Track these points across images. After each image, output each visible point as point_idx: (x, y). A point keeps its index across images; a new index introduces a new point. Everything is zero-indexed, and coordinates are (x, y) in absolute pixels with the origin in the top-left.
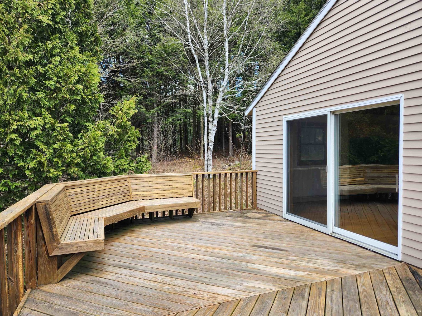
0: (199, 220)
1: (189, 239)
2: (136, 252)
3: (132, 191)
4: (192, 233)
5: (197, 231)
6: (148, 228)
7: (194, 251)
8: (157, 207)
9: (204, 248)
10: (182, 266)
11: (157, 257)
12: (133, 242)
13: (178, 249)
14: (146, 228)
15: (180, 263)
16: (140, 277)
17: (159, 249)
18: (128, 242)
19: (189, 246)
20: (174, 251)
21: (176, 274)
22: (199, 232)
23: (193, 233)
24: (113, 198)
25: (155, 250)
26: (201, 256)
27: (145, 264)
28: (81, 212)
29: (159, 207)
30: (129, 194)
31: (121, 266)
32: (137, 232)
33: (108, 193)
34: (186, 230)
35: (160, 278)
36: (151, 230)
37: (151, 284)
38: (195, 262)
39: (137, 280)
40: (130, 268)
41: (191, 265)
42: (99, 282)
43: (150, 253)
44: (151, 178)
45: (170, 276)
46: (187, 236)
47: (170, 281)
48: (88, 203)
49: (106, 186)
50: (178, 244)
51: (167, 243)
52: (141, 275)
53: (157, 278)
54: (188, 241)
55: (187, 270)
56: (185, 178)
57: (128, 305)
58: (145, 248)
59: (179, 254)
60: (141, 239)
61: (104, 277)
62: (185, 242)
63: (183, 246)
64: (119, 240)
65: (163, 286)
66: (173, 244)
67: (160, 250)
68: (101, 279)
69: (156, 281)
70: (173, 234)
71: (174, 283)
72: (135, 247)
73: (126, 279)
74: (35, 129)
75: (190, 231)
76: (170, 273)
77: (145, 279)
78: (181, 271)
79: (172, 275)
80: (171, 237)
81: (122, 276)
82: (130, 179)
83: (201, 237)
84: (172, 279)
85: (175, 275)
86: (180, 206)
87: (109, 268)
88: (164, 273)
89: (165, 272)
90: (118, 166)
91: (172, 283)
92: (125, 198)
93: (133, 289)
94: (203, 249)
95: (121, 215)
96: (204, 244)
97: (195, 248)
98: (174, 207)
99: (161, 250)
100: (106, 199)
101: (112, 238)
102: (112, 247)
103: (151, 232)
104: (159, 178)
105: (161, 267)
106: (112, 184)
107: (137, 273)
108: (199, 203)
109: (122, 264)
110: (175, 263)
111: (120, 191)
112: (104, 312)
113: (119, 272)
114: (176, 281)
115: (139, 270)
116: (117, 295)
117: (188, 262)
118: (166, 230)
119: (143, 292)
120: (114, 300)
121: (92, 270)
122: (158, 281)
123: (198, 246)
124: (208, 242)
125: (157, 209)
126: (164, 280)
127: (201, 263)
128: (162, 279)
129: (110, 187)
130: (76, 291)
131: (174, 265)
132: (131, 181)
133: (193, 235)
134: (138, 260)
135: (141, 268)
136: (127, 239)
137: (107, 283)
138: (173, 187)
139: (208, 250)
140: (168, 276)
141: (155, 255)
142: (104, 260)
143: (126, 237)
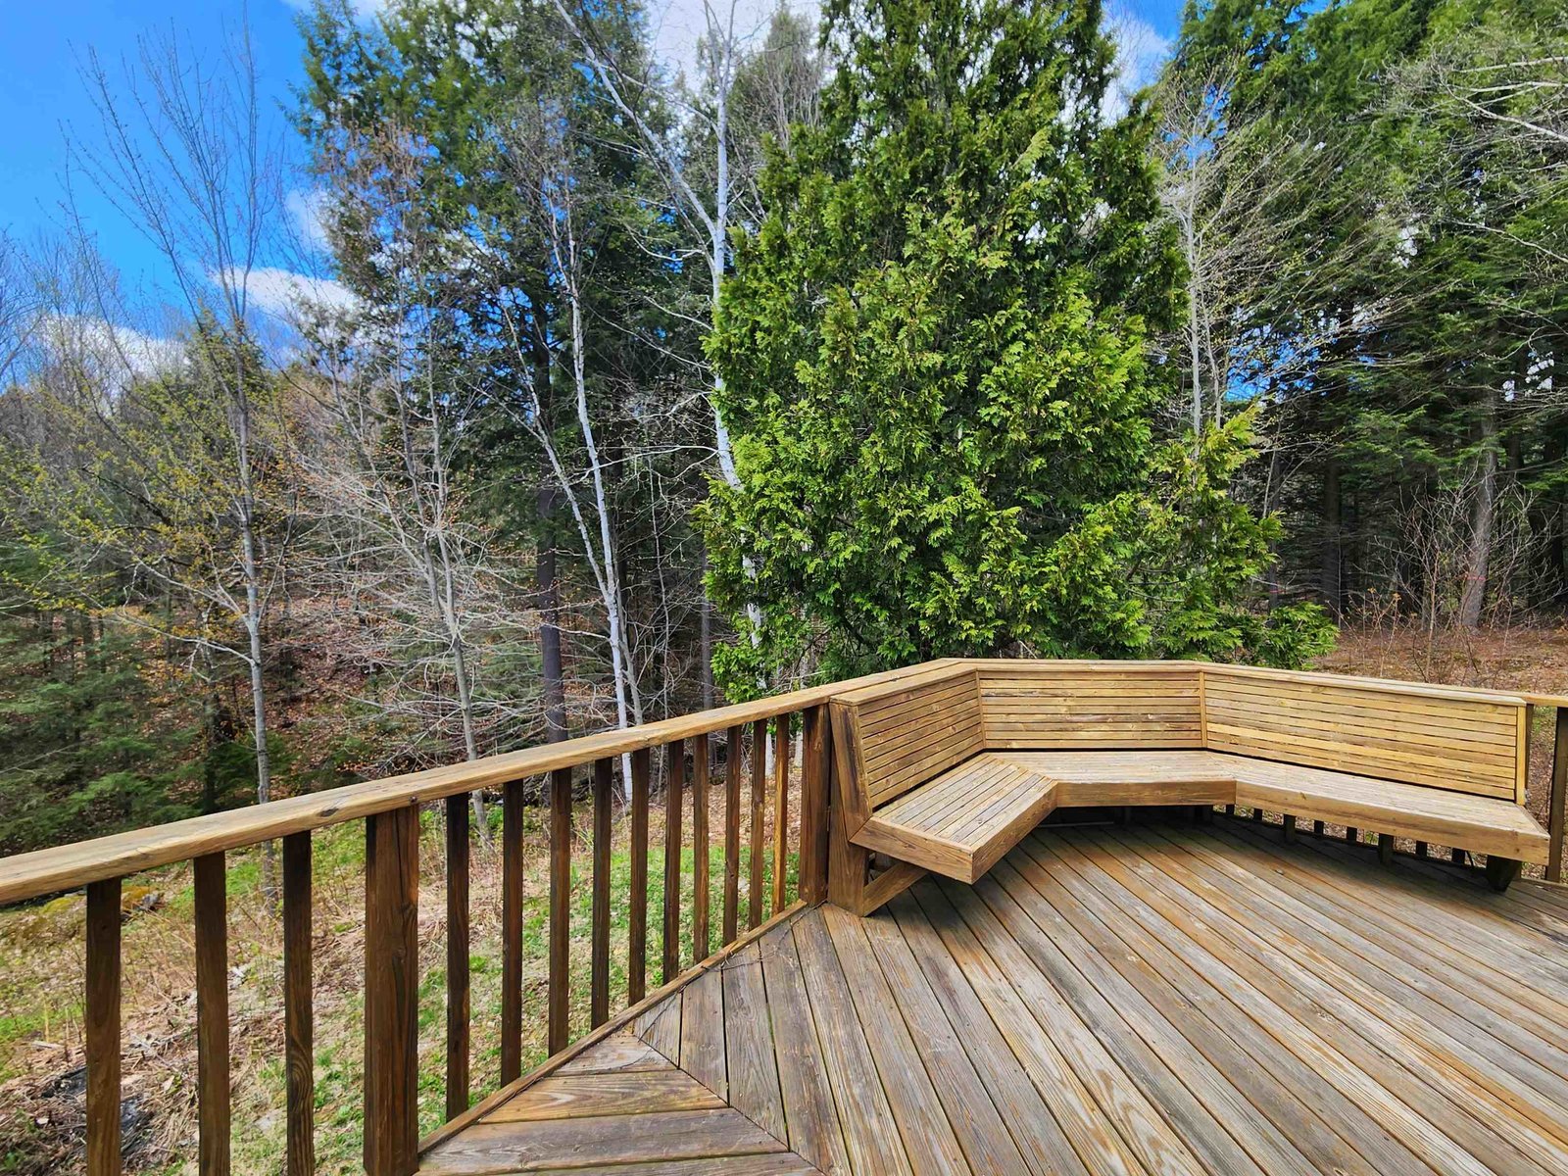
0: (1541, 922)
1: (1407, 991)
2: (1131, 933)
3: (1211, 718)
4: (1445, 970)
5: (1484, 973)
6: (1246, 862)
7: (1393, 1070)
8: (1290, 799)
9: (1466, 1083)
10: (1264, 1106)
11: (1191, 995)
12: (1151, 895)
13: (1314, 1011)
14: (1240, 860)
15: (1268, 1084)
16: (1060, 1037)
17: (1222, 968)
18: (1136, 886)
19: (1375, 1026)
20: (1279, 1012)
21: (1210, 1131)
22: (1496, 979)
23: (1454, 975)
24: (1130, 726)
25: (1205, 962)
26: (1410, 1117)
27: (1120, 995)
28: (1015, 745)
29: (1302, 802)
30: (1194, 727)
31: (1044, 958)
32: (1195, 861)
33: (1113, 710)
34: (1420, 940)
35: (1123, 1095)
36: (1252, 876)
37: (1070, 1097)
38: (1350, 1129)
39: (1040, 1044)
40: (1060, 980)
41: (1319, 1133)
42: (940, 974)
43: (1173, 961)
44: (1292, 687)
45: (1172, 1116)
46: (1407, 973)
47: (1154, 1143)
48: (1041, 726)
49: (1108, 688)
50: (1328, 989)
51: (1279, 959)
52: (1067, 1033)
53: (1109, 1087)
54: (1398, 999)
55: (1272, 1143)
56: (1478, 714)
57: (927, 1123)
58: (1172, 935)
59: (1300, 1037)
60: (1187, 894)
61: (964, 967)
62: (1378, 997)
63: (1350, 1010)
64: (1111, 865)
65: (1105, 1145)
66: (1302, 976)
67: (1223, 975)
68: (953, 971)
69: (1099, 1097)
70: (1337, 930)
71: (1160, 1163)
72: (1143, 913)
73: (1012, 1018)
74: (938, 524)
75: (1442, 951)
76: (1184, 1102)
77: (1070, 1060)
78: (1239, 1128)
79: (1183, 1120)
80: (1323, 941)
81: (1012, 997)
82: (1207, 677)
83: (1491, 1016)
84: (1168, 1140)
85: (1198, 1127)
86: (1415, 826)
87: (1003, 948)
88: (1162, 1084)
89: (1167, 1082)
90: (1180, 631)
91: (1152, 1157)
92: (1177, 735)
93: (998, 1069)
94: (1454, 1085)
95: (1126, 787)
96: (1479, 1061)
97: (1411, 1055)
98: (1380, 821)
99: (1230, 974)
100: (1104, 727)
101: (1099, 851)
102: (1075, 882)
103: (1248, 881)
104: (1328, 691)
105: (1169, 1046)
106: (1131, 684)
107: (1062, 1018)
108: (1534, 843)
109: (1051, 952)
110: (1239, 1071)
111: (1160, 710)
112: (856, 1091)
113: (1016, 978)
114: (1174, 1163)
115: (1079, 1011)
116: (937, 1057)
117: (1315, 1105)
118: (1320, 901)
119: (1014, 1111)
120: (915, 1070)
121: (962, 925)
122: (1104, 1104)
123: (1434, 1053)
124: (1520, 1063)
125: (1290, 805)
126: (1133, 1116)
127: (1382, 1157)
128: (1127, 1108)
129: (1120, 693)
130: (871, 967)
131: (1232, 1074)
132: (1209, 685)
133: (1447, 982)
134: (1107, 968)
135: (1094, 1003)
136: (1140, 871)
137: (950, 993)
138: (1401, 737)
139: (1486, 1106)
140: (1161, 1108)
141: (1187, 983)
142: (1016, 913)
143: (1143, 863)
